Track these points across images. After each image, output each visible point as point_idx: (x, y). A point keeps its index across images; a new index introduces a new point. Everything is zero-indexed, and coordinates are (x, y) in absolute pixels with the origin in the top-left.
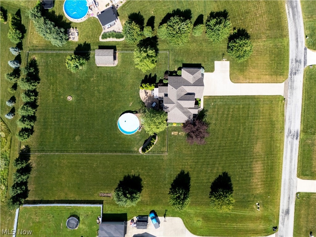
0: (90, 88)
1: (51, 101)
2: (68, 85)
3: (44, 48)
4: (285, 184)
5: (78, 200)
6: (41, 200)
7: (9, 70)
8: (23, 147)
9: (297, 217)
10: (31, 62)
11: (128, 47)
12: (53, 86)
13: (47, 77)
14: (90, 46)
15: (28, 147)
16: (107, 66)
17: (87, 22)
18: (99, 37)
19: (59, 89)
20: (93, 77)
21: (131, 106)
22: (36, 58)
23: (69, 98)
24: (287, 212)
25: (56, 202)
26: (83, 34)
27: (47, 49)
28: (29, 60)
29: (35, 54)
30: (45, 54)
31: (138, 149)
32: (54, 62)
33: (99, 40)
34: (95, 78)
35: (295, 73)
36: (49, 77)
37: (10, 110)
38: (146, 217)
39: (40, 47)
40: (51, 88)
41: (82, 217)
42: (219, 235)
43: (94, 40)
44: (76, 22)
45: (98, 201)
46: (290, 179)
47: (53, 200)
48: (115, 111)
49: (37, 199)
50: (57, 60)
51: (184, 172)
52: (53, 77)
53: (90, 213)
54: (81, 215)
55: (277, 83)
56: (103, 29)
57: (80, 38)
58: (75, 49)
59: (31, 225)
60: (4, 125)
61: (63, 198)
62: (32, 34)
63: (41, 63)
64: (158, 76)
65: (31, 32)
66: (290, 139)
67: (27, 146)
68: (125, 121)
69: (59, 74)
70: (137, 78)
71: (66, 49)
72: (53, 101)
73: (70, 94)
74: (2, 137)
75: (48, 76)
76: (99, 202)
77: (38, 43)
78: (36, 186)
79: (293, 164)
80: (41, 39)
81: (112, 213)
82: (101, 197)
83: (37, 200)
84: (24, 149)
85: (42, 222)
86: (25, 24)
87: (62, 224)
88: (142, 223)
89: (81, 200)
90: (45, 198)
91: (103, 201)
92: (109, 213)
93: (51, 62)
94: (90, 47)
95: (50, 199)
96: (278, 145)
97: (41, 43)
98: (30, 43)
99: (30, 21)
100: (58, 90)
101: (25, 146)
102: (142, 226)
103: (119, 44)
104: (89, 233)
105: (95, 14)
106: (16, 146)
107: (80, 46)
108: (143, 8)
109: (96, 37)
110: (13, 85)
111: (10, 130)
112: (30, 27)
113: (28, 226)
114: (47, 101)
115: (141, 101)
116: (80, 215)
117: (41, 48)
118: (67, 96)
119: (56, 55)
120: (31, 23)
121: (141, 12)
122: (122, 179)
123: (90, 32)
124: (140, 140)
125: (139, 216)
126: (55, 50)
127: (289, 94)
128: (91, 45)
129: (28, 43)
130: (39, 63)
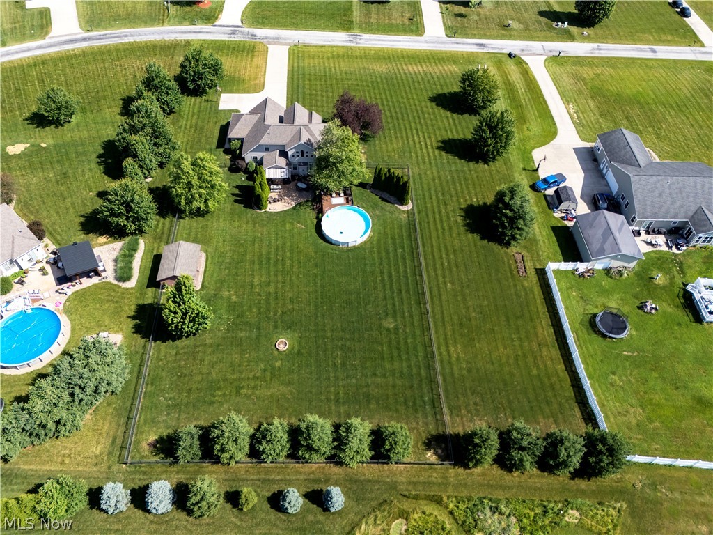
0: (256, 302)
1: (289, 388)
2: (243, 352)
3: (123, 420)
4: (436, 47)
5: (551, 318)
6: (579, 403)
7: (177, 527)
8: (430, 456)
9: (485, 36)
10: (162, 453)
11: (163, 233)
12: (242, 388)
13: (215, 405)
14: (144, 305)
15: (430, 442)
16: (202, 270)
17: (74, 316)
18: (123, 288)
19: (253, 373)
20: (229, 298)
21: (306, 226)
22: (153, 438)
23: (283, 345)
24: (481, 45)
25: (571, 367)
26: (107, 322)
27: (130, 410)
28: (156, 459)
29: (138, 443)
30: (143, 414)
31: (404, 211)
32: (172, 390)
33: (132, 288)
34: (232, 292)
35: (252, 35)
36: (216, 398)
37: (315, 506)
38: (548, 198)
39: (117, 431)
40: (250, 392)
41: (591, 309)
42: (545, 106)
43: (128, 298)
44: (67, 341)
45: (539, 279)
46: (426, 42)
47: (569, 375)
48: (316, 253)
49: (577, 413)
50: (167, 382)
51: (441, 147)
52: (218, 389)
53: (574, 294)
54: (585, 311)
55: (267, 51)
56: (104, 280)
57: (115, 329)
58: (144, 340)
59: (658, 424)
60: (366, 523)
61: (555, 352)
62: (67, 461)
63: (170, 423)
64: (239, 183)
65: (62, 463)
66: (361, 41)
67: (428, 445)
68: (341, 233)
69: (209, 373)
70: (239, 217)
71: (139, 361)
72: (289, 383)
73: (271, 345)
74: (406, 530)
75: (212, 403)
76: (541, 277)
77: (102, 440)
78: (542, 417)
79: (402, 39)
80: (94, 430)
81: (559, 251)
82: (528, 272)
83: (582, 412)
84: (436, 453)
85: (638, 399)
86: (29, 483)
87: (625, 353)
88: (561, 195)
89: (549, 312)
90: (570, 392)
91: (536, 269)
92: (561, 257)
93: (172, 396)
94: (148, 304)
95: (569, 383)
96: (373, 52)
97: (104, 431)
98: (96, 465)
99: (24, 470)
100: (258, 375)
101: (428, 449)
102: (567, 193)
103: (151, 248)
104: (624, 293)
105: (58, 298)
106: (431, 476)
107: (137, 330)
108: (74, 208)
109: (123, 293)
110: (229, 506)
111: (380, 501)
112: (44, 468)
113: (665, 434)
114: (287, 400)
115: (294, 208)
116: (587, 312)
117: (122, 429)
118: (276, 353)
119: (152, 384)
120: (31, 467)
121: (83, 213)
122: (476, 237)
123: (105, 307)
124: (382, 208)
125: (549, 208)
126: (136, 388)
127: (288, 41)
128: (141, 302)
129: (95, 469)
130: (168, 427)
